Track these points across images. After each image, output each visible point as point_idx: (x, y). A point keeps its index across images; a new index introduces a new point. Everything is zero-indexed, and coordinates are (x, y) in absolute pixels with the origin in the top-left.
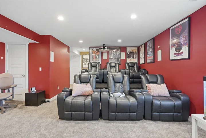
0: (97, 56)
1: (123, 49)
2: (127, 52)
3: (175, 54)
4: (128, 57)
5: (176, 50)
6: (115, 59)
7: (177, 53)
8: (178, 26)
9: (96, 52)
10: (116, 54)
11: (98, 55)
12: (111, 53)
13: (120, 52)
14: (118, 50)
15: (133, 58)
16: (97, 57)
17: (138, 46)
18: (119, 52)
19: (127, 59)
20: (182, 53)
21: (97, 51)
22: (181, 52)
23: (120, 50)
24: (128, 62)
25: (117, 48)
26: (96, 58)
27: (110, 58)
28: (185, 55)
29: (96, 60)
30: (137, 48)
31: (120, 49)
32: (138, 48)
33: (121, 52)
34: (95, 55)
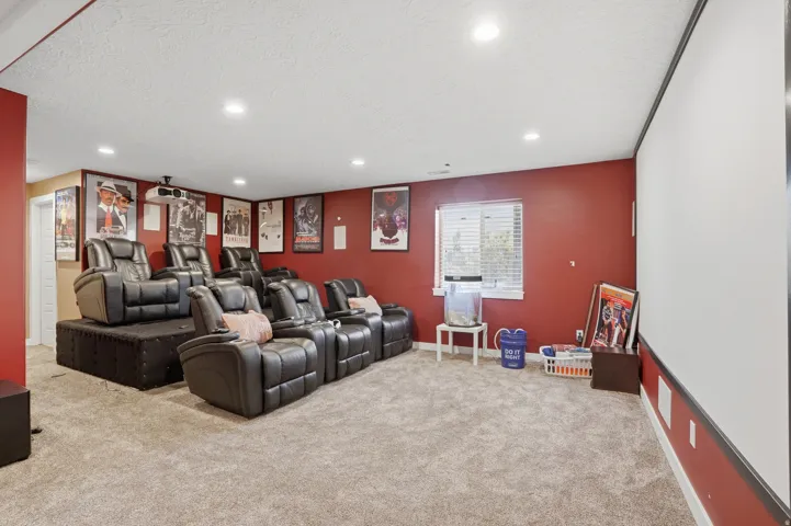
0: (121, 214)
1: (215, 202)
2: (225, 213)
3: (382, 240)
4: (227, 231)
5: (385, 233)
6: (187, 233)
7: (387, 238)
8: (390, 193)
9: (118, 198)
10: (192, 216)
11: (124, 210)
12: (175, 213)
13: (203, 211)
14: (198, 201)
15: (240, 232)
16: (122, 218)
17: (255, 198)
18: (201, 209)
19: (225, 236)
20: (397, 240)
21: (119, 195)
22: (394, 238)
23: (203, 203)
24: (226, 244)
25: (196, 195)
26: (116, 221)
27: (172, 229)
28: (402, 245)
29: (114, 232)
30: (248, 206)
31: (202, 199)
32: (255, 205)
33: (207, 210)
34: (111, 208)
